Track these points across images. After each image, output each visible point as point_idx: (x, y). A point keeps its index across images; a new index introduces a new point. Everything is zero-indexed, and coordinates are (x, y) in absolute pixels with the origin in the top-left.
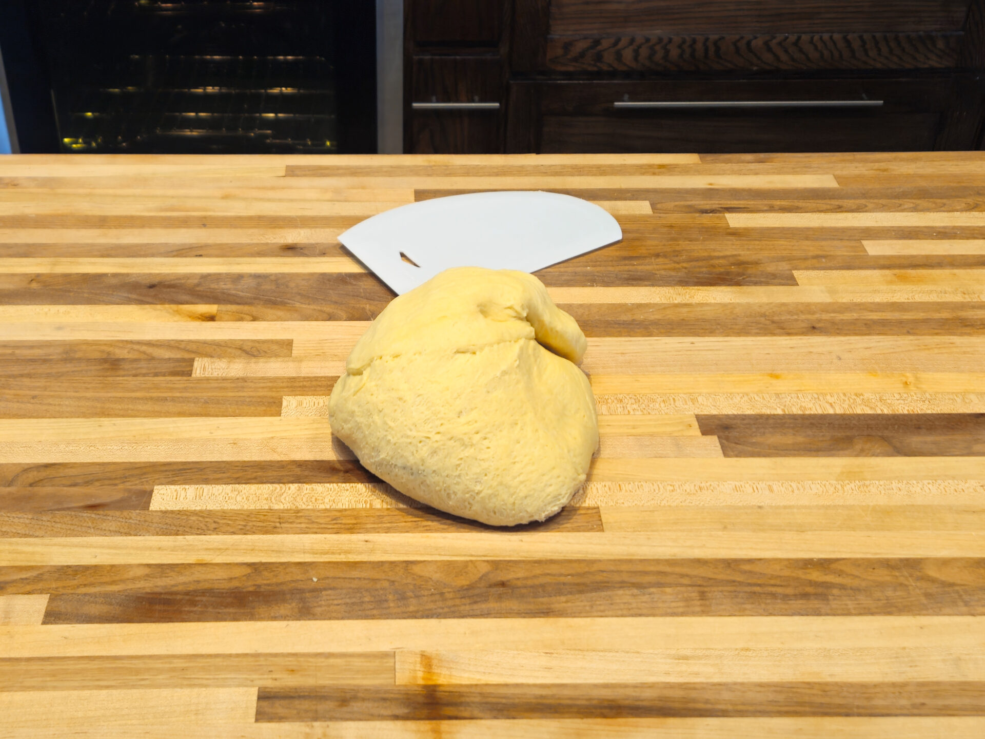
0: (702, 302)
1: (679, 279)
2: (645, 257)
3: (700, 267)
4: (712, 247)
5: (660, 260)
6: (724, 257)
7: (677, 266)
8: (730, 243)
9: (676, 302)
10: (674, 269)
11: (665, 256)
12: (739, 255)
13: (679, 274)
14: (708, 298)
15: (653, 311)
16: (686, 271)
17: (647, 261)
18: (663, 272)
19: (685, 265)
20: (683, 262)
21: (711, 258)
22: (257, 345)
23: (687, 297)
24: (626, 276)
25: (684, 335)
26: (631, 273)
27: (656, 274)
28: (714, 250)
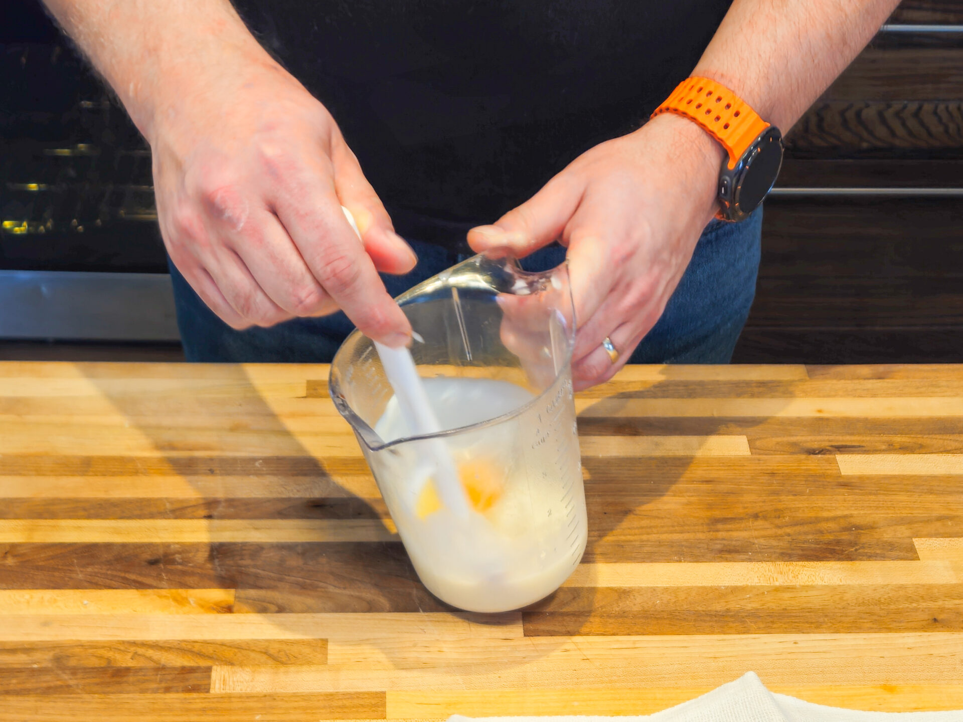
0: (807, 583)
1: (781, 551)
2: (742, 519)
3: (806, 533)
4: (820, 505)
5: (760, 523)
6: (834, 519)
7: (780, 532)
8: (840, 497)
9: (777, 584)
10: (776, 536)
11: (765, 518)
12: (851, 516)
13: (781, 544)
14: (814, 579)
15: (750, 597)
16: (789, 538)
17: (743, 525)
18: (762, 541)
19: (788, 530)
20: (786, 526)
21: (818, 520)
22: (285, 647)
23: (791, 576)
24: (719, 547)
25: (786, 631)
26: (725, 542)
27: (754, 544)
28: (822, 509)
